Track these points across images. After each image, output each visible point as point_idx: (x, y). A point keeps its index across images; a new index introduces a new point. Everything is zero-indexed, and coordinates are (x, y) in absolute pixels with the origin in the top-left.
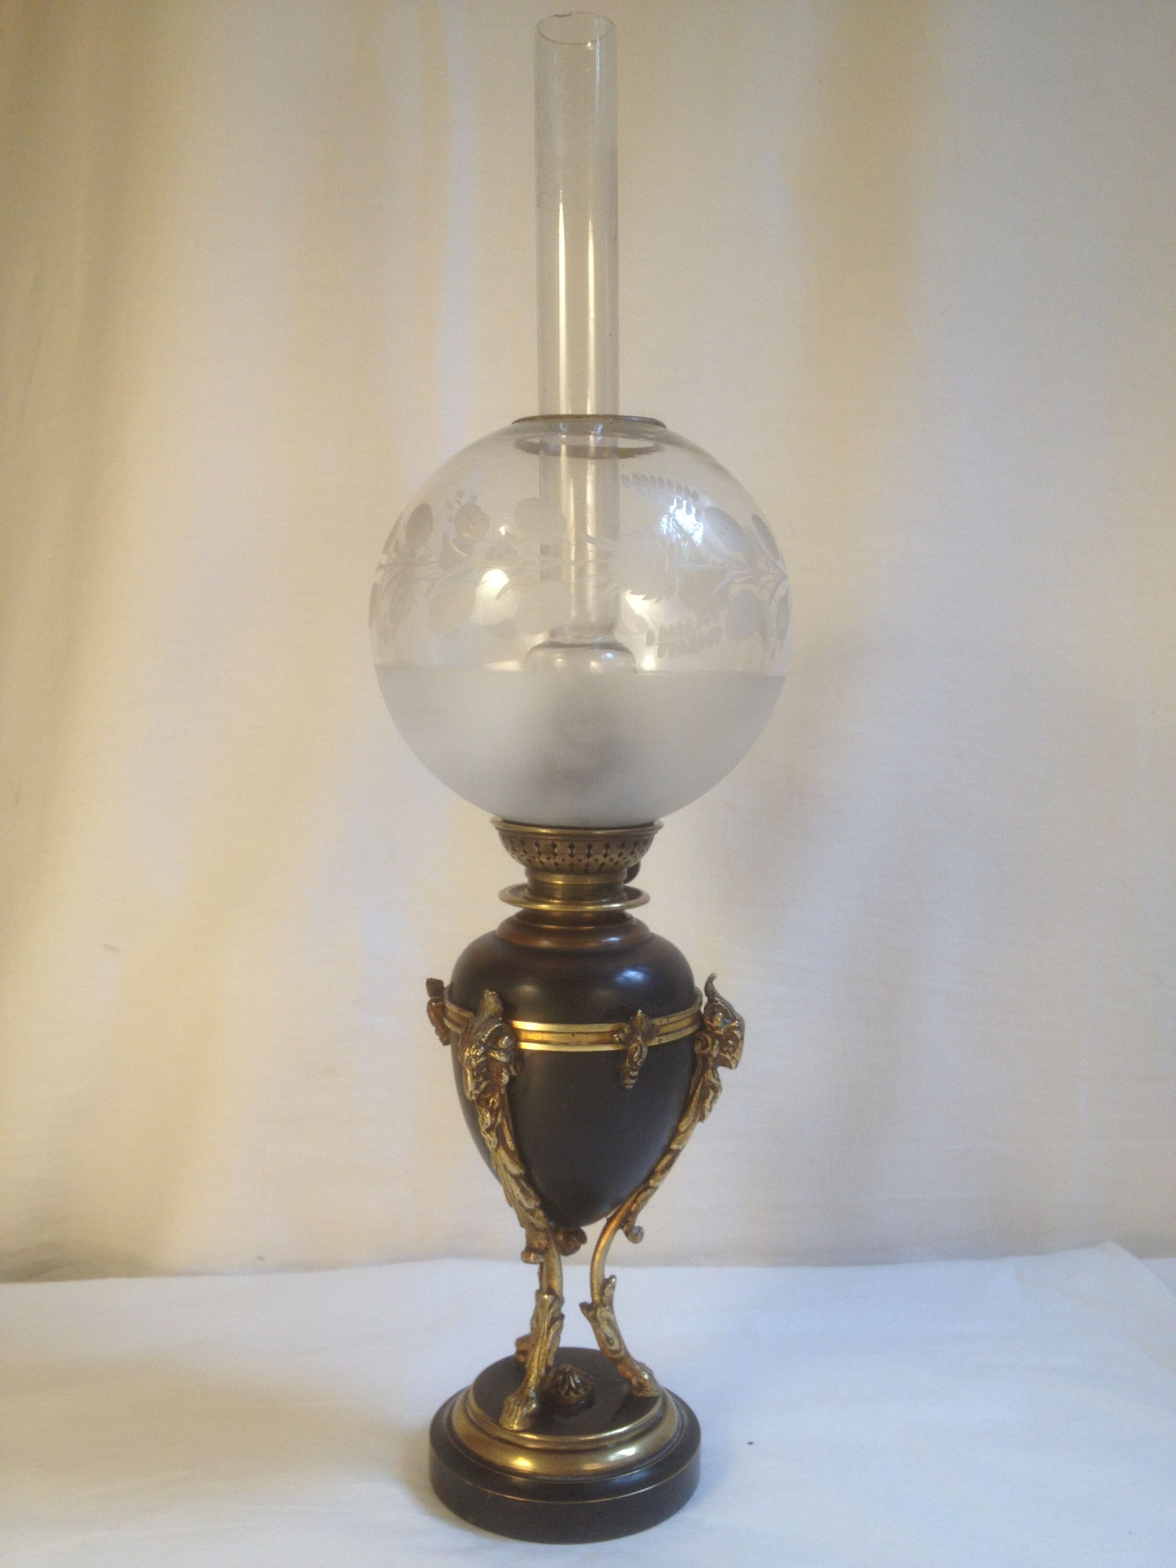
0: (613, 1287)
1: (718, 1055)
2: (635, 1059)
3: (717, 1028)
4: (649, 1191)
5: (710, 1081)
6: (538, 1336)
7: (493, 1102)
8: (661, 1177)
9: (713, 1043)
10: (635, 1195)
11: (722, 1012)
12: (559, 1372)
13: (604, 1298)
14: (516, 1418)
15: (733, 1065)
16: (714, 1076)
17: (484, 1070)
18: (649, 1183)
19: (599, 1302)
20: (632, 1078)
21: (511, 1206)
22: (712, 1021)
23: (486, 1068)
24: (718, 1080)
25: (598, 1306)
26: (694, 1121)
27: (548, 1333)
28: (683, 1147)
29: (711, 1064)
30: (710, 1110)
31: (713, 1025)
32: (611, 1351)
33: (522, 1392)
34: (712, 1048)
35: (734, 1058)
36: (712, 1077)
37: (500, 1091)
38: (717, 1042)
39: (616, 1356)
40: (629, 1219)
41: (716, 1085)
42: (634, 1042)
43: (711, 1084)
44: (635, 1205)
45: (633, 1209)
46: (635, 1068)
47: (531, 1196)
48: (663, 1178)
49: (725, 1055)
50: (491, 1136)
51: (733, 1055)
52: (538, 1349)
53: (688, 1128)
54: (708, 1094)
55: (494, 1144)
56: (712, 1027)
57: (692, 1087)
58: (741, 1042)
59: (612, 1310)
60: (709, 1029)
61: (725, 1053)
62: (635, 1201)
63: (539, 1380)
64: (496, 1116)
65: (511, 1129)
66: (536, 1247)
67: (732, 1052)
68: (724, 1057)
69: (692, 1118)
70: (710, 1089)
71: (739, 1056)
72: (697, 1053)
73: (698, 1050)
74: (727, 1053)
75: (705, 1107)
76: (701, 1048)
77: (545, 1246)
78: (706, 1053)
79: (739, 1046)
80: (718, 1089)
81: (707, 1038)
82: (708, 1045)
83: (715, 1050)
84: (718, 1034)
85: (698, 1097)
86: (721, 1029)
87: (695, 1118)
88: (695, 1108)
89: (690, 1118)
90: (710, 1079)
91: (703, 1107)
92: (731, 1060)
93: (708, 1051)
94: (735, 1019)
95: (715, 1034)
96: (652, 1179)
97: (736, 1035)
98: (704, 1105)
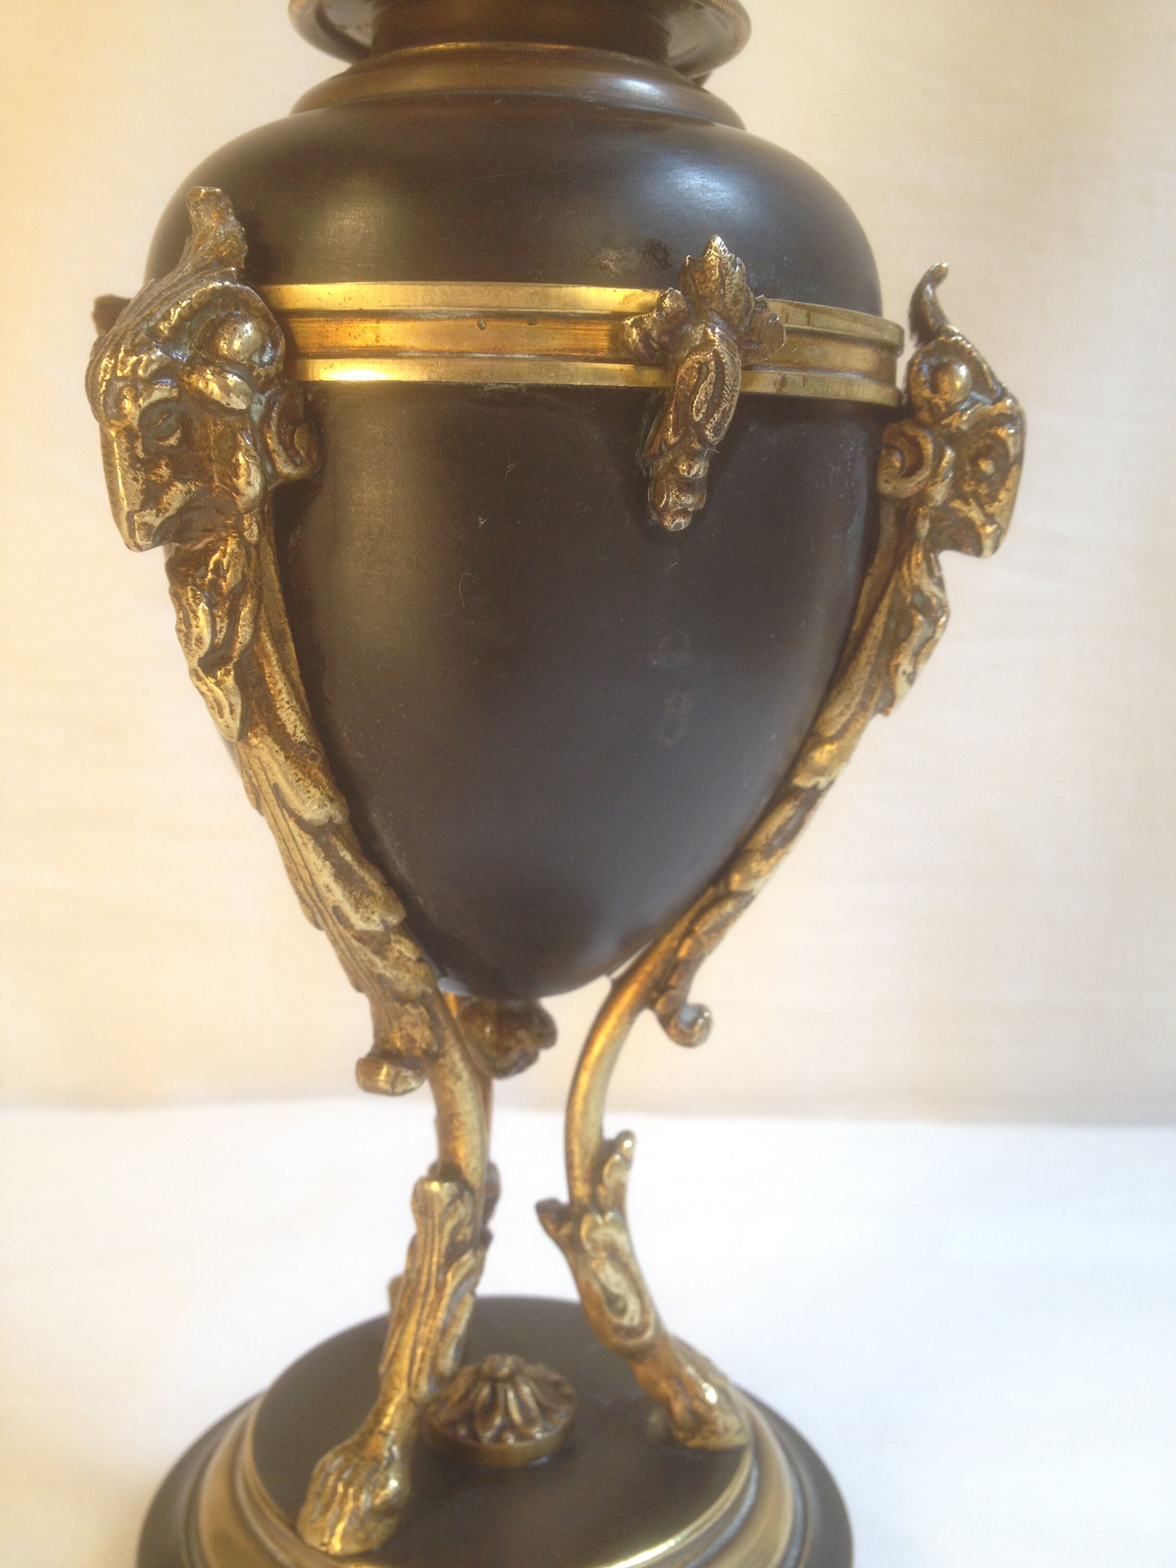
0: (627, 1162)
1: (945, 503)
2: (698, 411)
3: (951, 409)
4: (729, 907)
5: (917, 590)
6: (415, 1291)
7: (218, 563)
8: (763, 867)
9: (939, 456)
10: (691, 914)
11: (969, 367)
12: (479, 1377)
13: (601, 1191)
14: (339, 1519)
15: (988, 543)
16: (931, 572)
17: (173, 441)
18: (728, 883)
19: (586, 1201)
20: (687, 485)
21: (317, 925)
22: (935, 388)
23: (178, 434)
24: (940, 583)
25: (584, 1211)
26: (863, 707)
27: (440, 1287)
28: (831, 783)
29: (924, 528)
30: (911, 679)
31: (937, 400)
32: (618, 1329)
33: (361, 1445)
34: (934, 474)
35: (990, 519)
36: (925, 576)
37: (239, 530)
38: (949, 453)
39: (631, 1343)
40: (673, 982)
41: (934, 601)
42: (695, 350)
43: (918, 599)
44: (688, 942)
45: (683, 953)
46: (697, 446)
47: (370, 893)
48: (770, 868)
50: (218, 684)
51: (989, 510)
52: (412, 1328)
53: (845, 727)
54: (911, 629)
55: (232, 712)
56: (932, 408)
57: (862, 611)
58: (1014, 468)
59: (622, 1223)
60: (925, 416)
61: (966, 503)
62: (689, 932)
63: (412, 1413)
64: (233, 617)
65: (296, 674)
66: (398, 1050)
67: (986, 500)
68: (962, 515)
69: (858, 699)
70: (914, 612)
71: (1005, 513)
72: (886, 488)
73: (887, 481)
74: (971, 500)
75: (897, 666)
76: (898, 465)
77: (424, 1046)
78: (916, 490)
79: (1009, 483)
80: (940, 613)
81: (922, 441)
82: (925, 461)
83: (943, 481)
84: (954, 431)
85: (880, 636)
86: (965, 418)
87: (868, 700)
88: (869, 668)
89: (852, 699)
90: (916, 581)
91: (893, 668)
92: (984, 525)
93: (921, 486)
94: (1004, 394)
95: (944, 431)
96: (739, 871)
97: (1003, 443)
98: (894, 663)
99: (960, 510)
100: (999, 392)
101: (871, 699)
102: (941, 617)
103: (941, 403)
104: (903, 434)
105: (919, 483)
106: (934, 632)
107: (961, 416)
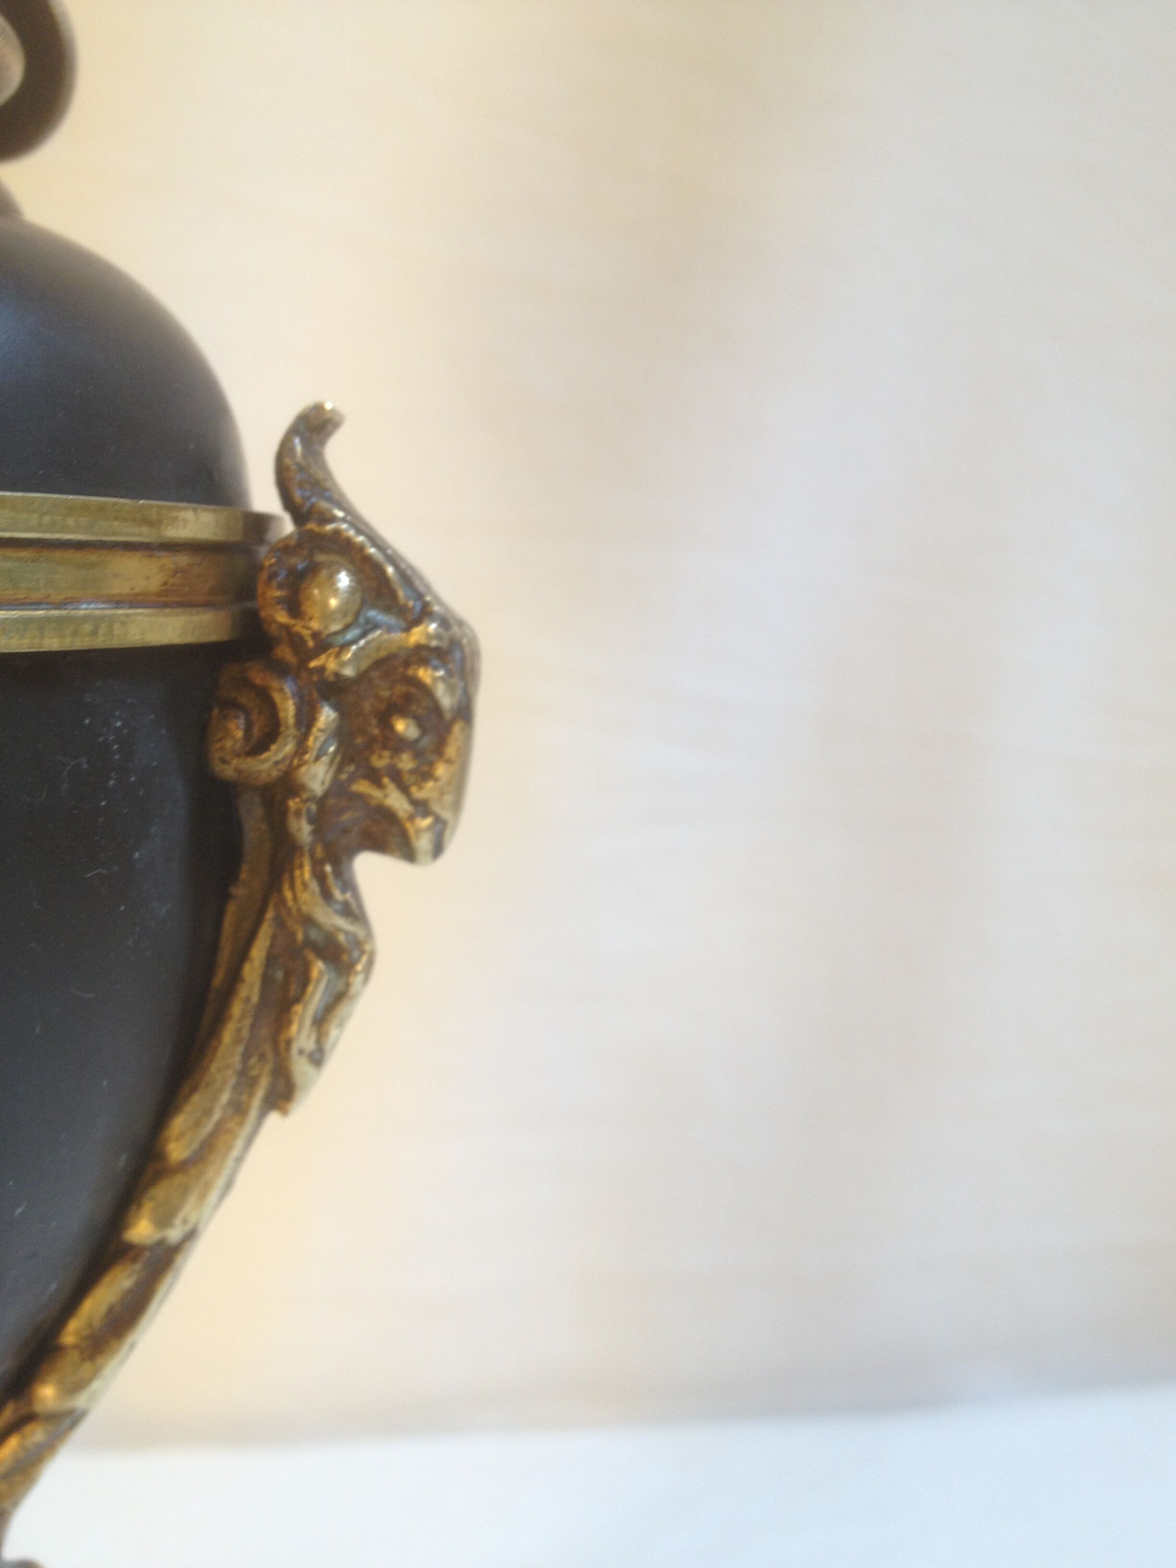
1: (336, 787)
3: (323, 644)
5: (308, 921)
8: (87, 1366)
9: (306, 721)
11: (356, 572)
15: (423, 843)
16: (327, 895)
18: (31, 1400)
22: (295, 608)
26: (239, 1109)
28: (190, 1236)
30: (317, 1058)
31: (298, 627)
34: (301, 749)
35: (422, 807)
36: (319, 899)
38: (327, 716)
41: (341, 938)
43: (314, 934)
48: (96, 1372)
49: (376, 793)
51: (418, 794)
53: (208, 1146)
54: (305, 981)
56: (296, 642)
57: (225, 954)
58: (457, 728)
60: (284, 652)
61: (379, 785)
67: (412, 779)
68: (374, 803)
69: (225, 1097)
70: (310, 956)
71: (448, 798)
72: (227, 771)
73: (223, 761)
74: (386, 780)
75: (289, 1042)
76: (239, 734)
78: (275, 774)
79: (451, 751)
80: (356, 954)
81: (277, 697)
82: (282, 729)
83: (317, 758)
84: (332, 679)
85: (255, 998)
86: (348, 656)
87: (244, 1098)
88: (240, 1049)
89: (215, 1100)
90: (305, 909)
91: (282, 1046)
92: (411, 818)
93: (282, 767)
94: (425, 613)
95: (315, 678)
96: (44, 1382)
97: (427, 692)
98: (283, 1038)
99: (370, 797)
100: (418, 609)
101: (251, 1094)
102: (358, 960)
103: (306, 633)
104: (249, 685)
105: (277, 763)
106: (348, 985)
107: (338, 655)
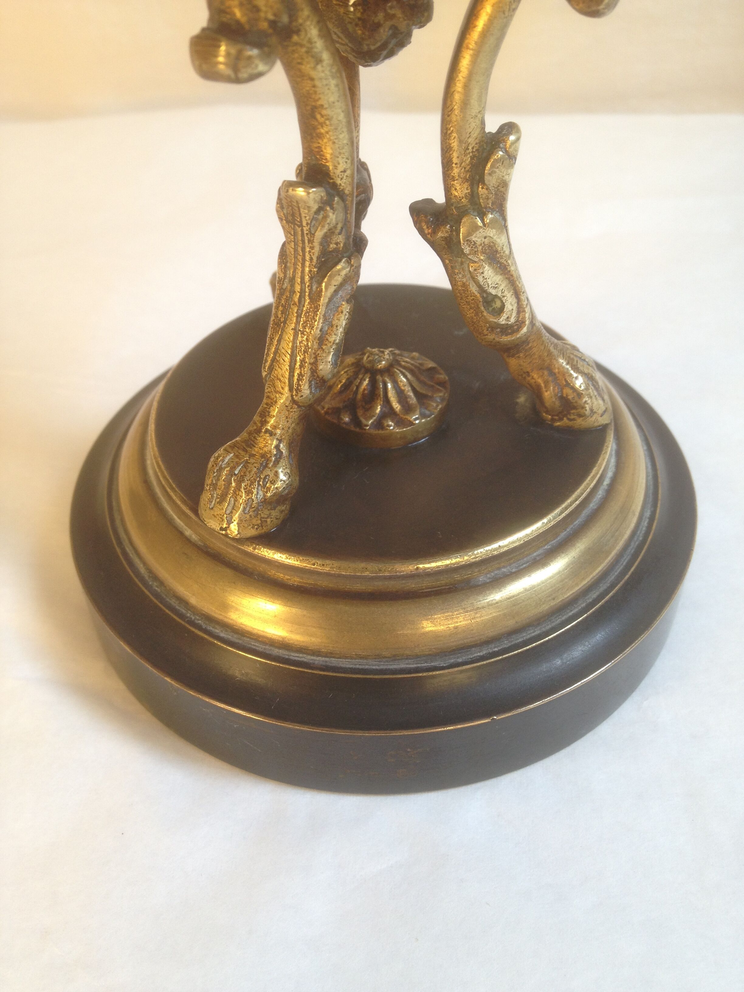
0: (511, 158)
6: (289, 299)
13: (481, 191)
14: (234, 508)
19: (465, 202)
25: (463, 213)
27: (315, 297)
32: (494, 327)
33: (250, 443)
39: (505, 339)
52: (289, 335)
59: (503, 227)
63: (295, 413)
66: (238, 22)
77: (271, 17)
